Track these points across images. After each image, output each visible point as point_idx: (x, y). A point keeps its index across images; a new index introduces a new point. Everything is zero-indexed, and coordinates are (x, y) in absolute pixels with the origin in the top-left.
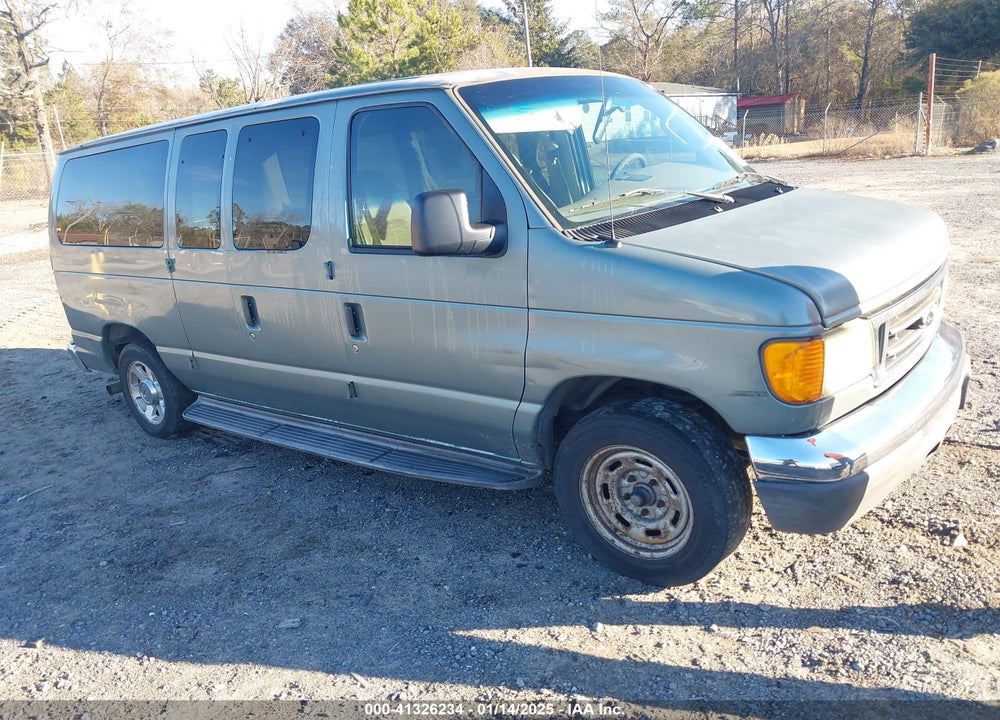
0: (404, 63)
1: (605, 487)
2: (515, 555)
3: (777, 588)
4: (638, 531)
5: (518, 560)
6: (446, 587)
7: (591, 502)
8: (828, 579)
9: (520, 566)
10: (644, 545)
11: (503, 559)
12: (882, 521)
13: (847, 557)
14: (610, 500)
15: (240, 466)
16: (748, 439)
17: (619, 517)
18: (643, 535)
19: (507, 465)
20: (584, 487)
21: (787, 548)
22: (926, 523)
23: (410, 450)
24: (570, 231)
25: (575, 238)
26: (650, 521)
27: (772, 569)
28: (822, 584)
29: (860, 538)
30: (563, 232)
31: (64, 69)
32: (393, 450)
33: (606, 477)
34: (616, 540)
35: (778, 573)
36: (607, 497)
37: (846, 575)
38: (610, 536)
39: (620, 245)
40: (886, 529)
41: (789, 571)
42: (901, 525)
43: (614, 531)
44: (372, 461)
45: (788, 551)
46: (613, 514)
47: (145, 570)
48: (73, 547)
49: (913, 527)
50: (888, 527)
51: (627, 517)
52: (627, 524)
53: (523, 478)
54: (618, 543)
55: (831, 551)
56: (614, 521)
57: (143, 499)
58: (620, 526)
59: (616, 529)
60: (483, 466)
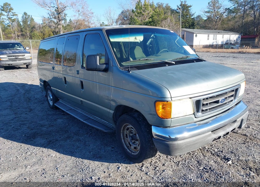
0: (147, 22)
1: (126, 135)
2: (112, 148)
3: (171, 167)
4: (132, 147)
5: (112, 149)
6: (92, 153)
7: (123, 139)
8: (187, 166)
9: (112, 151)
10: (134, 151)
11: (110, 148)
12: (212, 154)
13: (195, 161)
14: (128, 139)
15: (65, 118)
16: (152, 126)
17: (129, 143)
18: (133, 148)
19: (111, 126)
20: (122, 134)
21: (181, 157)
22: (223, 156)
23: (93, 119)
24: (123, 67)
25: (122, 69)
26: (135, 145)
27: (173, 161)
28: (184, 167)
29: (202, 157)
30: (120, 68)
31: (70, 21)
32: (90, 118)
33: (126, 132)
34: (128, 149)
35: (175, 163)
36: (127, 138)
37: (192, 166)
38: (127, 148)
39: (131, 72)
40: (211, 156)
41: (178, 163)
42: (216, 155)
43: (128, 147)
44: (84, 121)
45: (181, 158)
46: (128, 142)
47: (30, 138)
48: (20, 131)
49: (219, 156)
50: (212, 155)
51: (131, 143)
52: (130, 145)
53: (113, 129)
54: (128, 150)
55: (192, 159)
56: (128, 144)
57: (41, 122)
58: (129, 146)
59: (129, 147)
60: (107, 125)
